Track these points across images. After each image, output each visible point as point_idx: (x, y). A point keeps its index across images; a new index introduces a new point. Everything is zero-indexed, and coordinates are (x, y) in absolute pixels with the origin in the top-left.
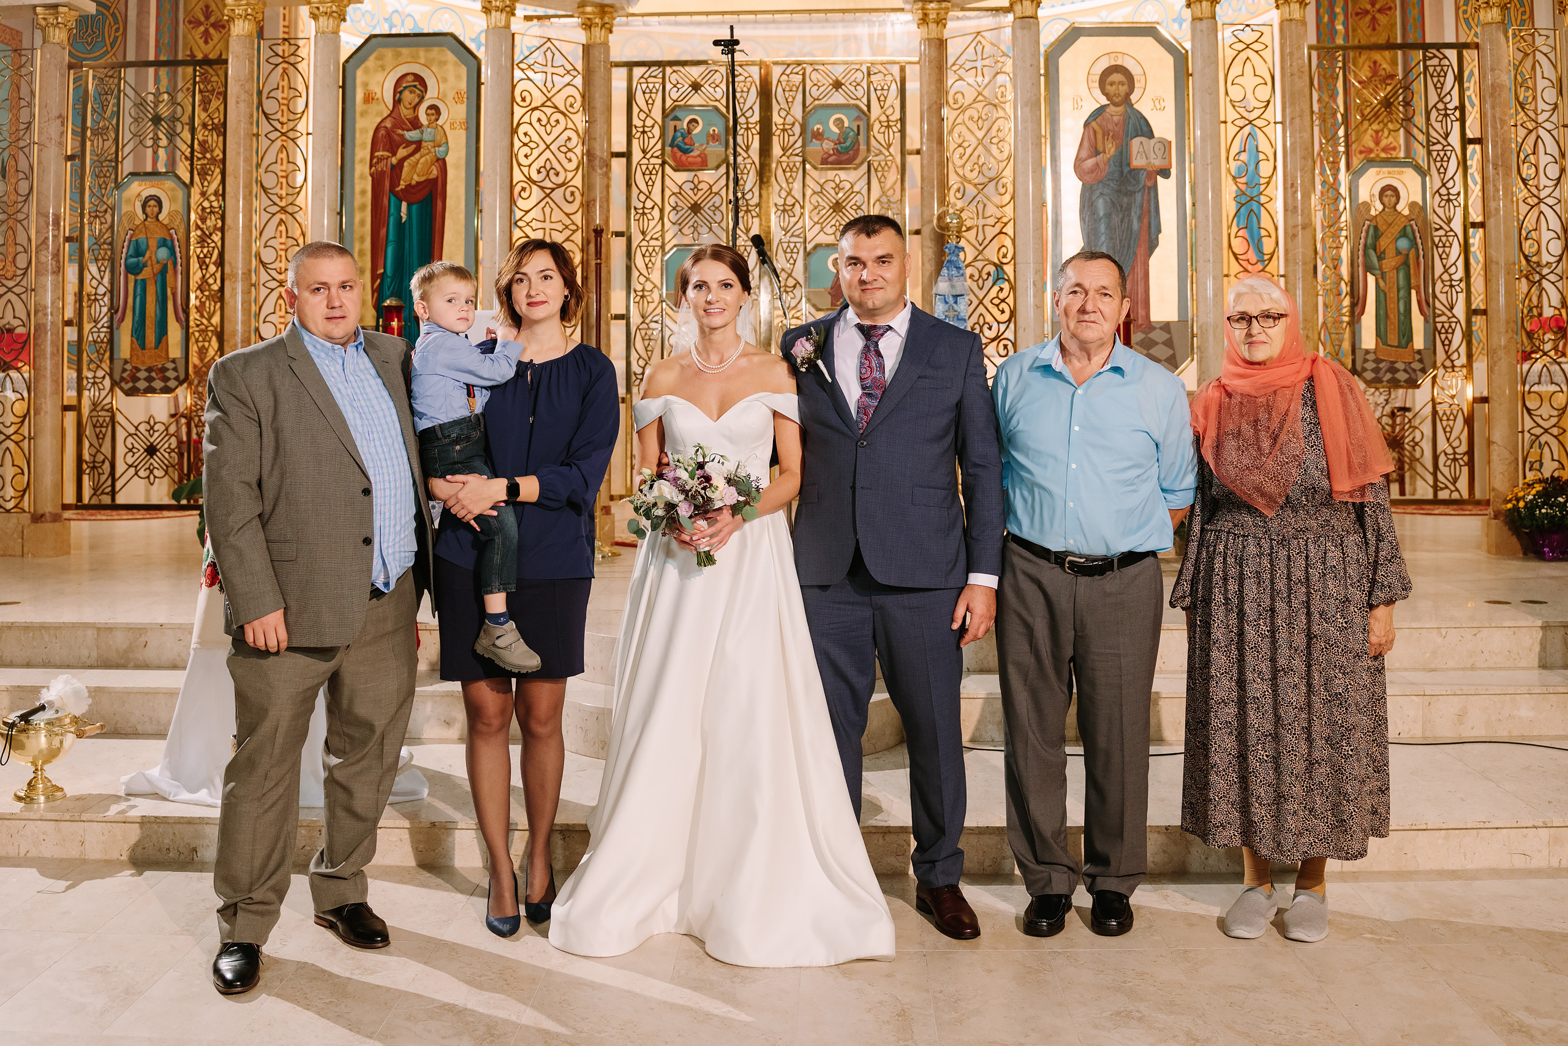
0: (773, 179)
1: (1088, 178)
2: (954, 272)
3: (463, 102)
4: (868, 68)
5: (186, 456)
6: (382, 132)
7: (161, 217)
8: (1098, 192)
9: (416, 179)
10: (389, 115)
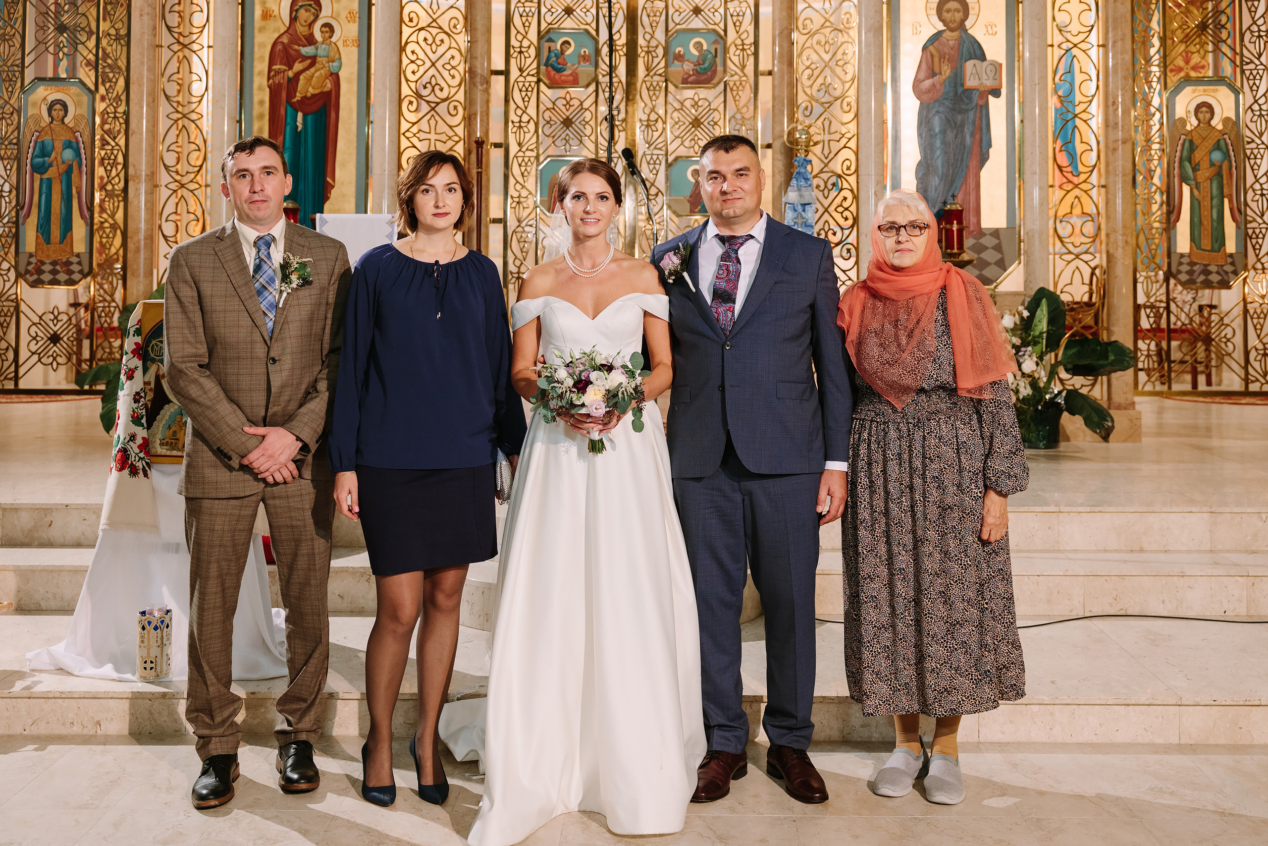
0: (638, 97)
1: (925, 98)
2: (803, 183)
3: (354, 22)
5: (86, 343)
6: (280, 47)
7: (66, 120)
8: (934, 110)
9: (311, 91)
10: (286, 32)
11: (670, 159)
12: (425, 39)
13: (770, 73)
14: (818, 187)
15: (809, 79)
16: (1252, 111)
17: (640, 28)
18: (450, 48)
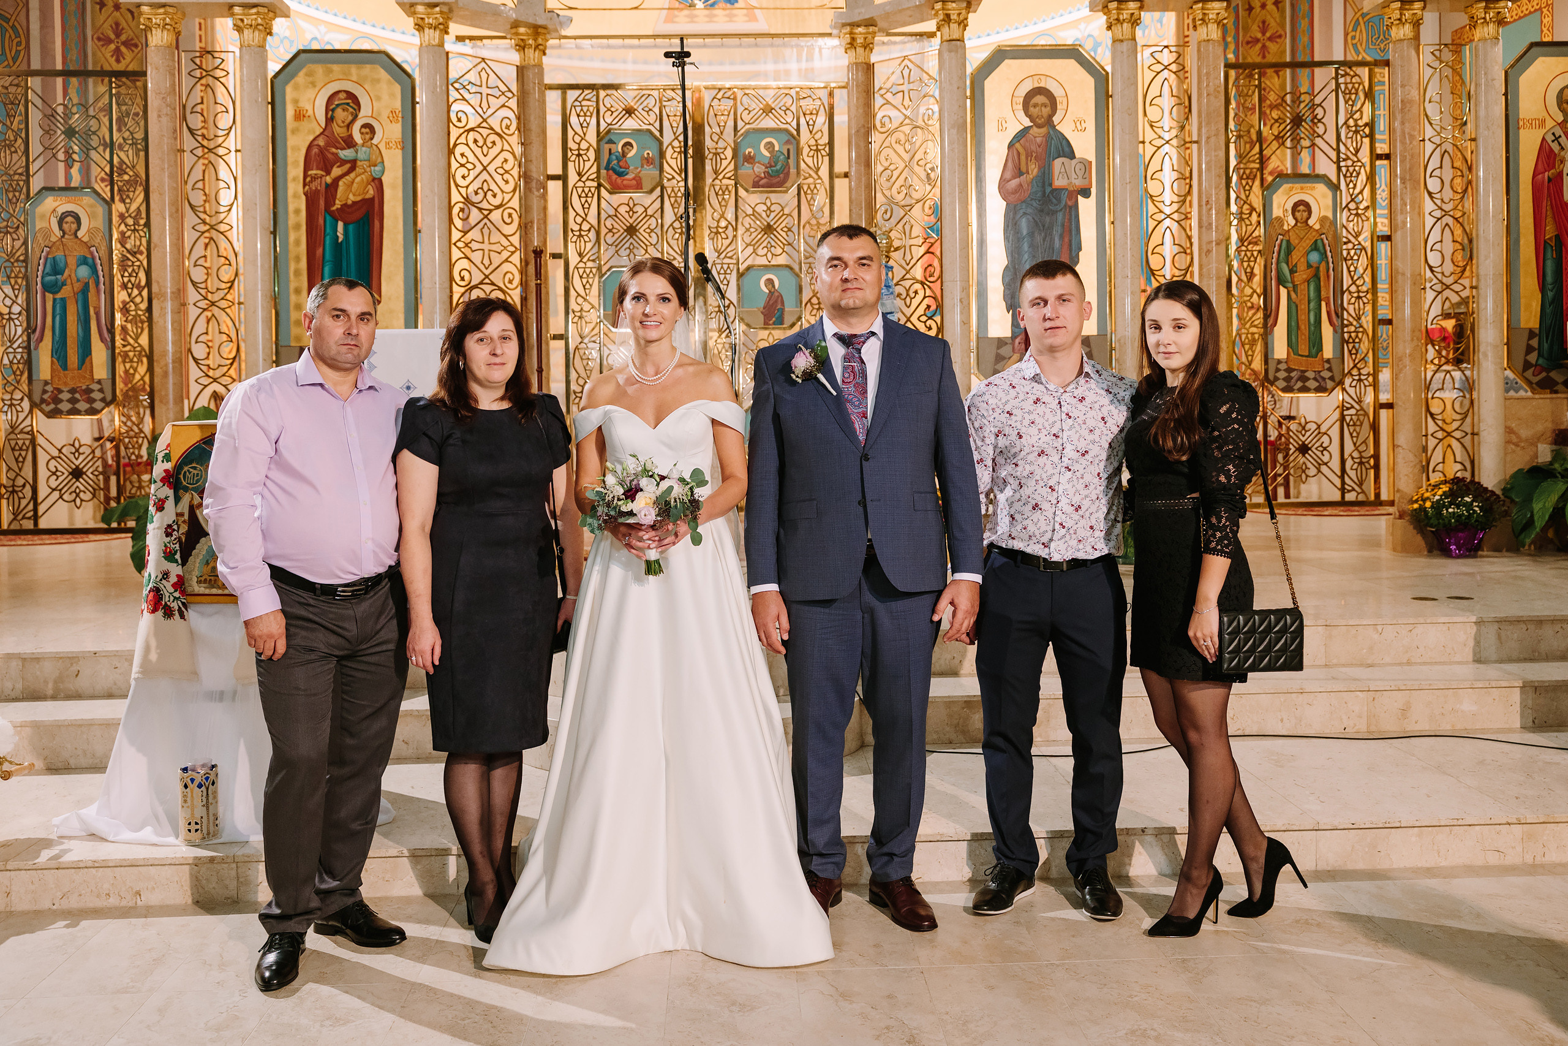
0: (707, 202)
1: (1012, 198)
3: (397, 121)
4: (797, 93)
5: (113, 479)
6: (315, 150)
7: (80, 234)
8: (1021, 212)
9: (352, 198)
10: (322, 133)
11: (742, 268)
12: (475, 141)
13: (846, 175)
14: (899, 295)
15: (888, 180)
16: (1349, 210)
17: (707, 128)
18: (502, 150)
